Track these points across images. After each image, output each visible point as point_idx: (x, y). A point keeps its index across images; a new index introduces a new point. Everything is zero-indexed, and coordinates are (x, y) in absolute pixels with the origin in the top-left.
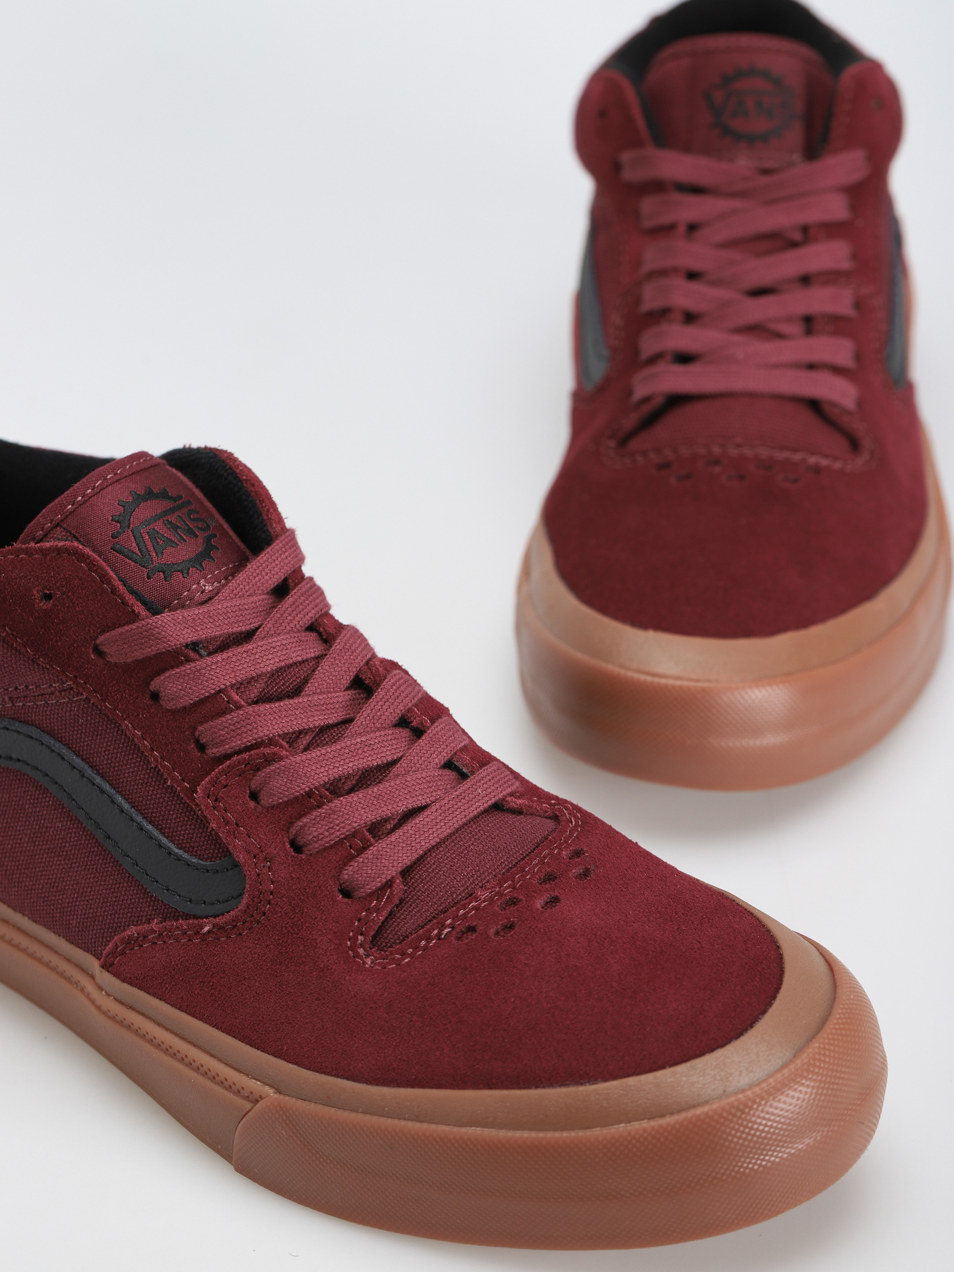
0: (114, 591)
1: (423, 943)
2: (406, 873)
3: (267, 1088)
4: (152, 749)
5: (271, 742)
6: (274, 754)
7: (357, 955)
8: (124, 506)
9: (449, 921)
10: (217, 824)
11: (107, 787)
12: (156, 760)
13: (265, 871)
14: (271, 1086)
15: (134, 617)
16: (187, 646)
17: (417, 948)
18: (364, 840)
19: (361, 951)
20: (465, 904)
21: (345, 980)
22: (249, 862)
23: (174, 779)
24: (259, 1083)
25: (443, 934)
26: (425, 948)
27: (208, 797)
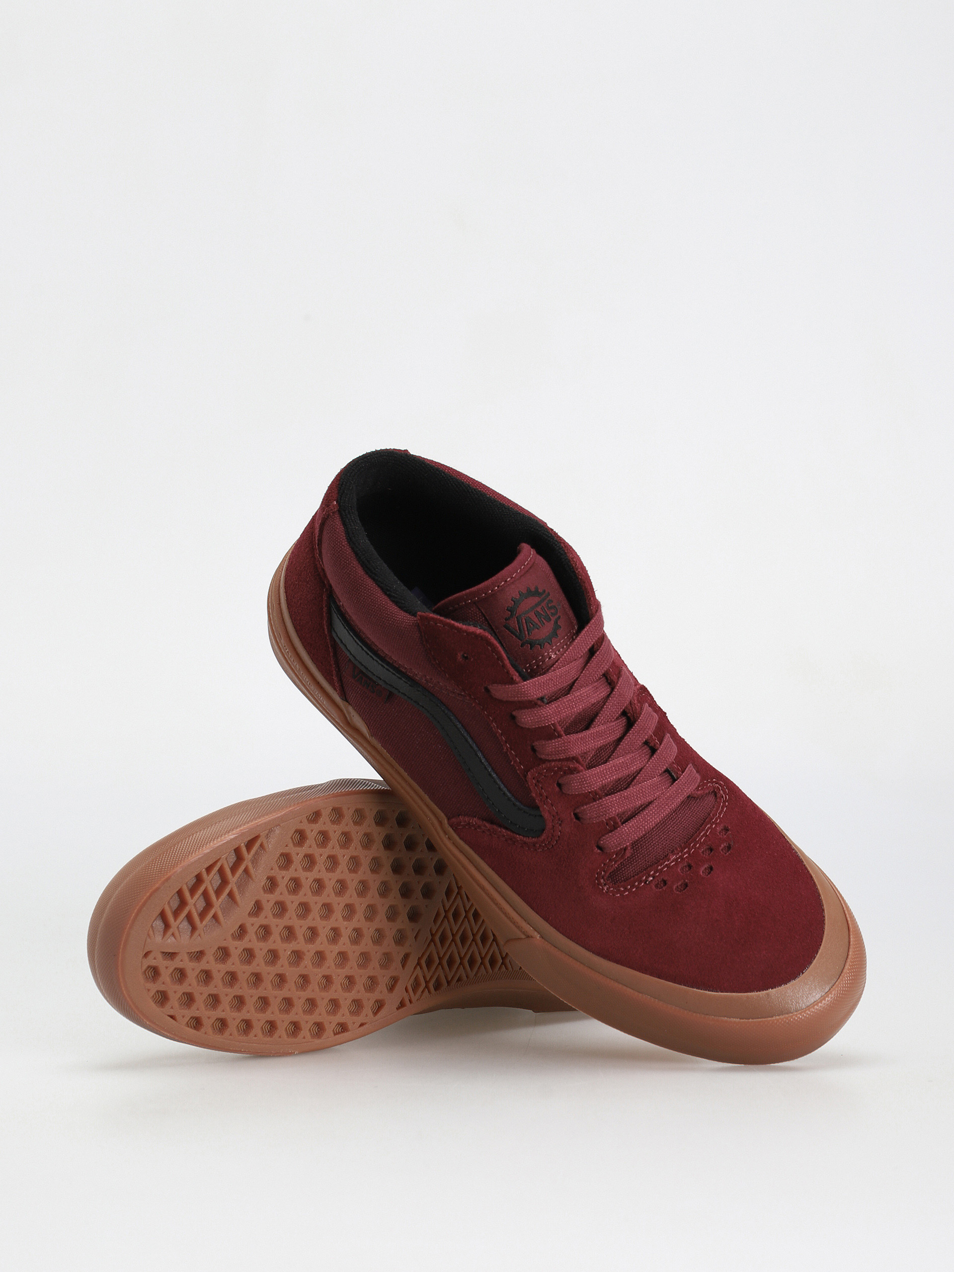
0: (504, 666)
1: (637, 884)
2: (634, 844)
3: (536, 933)
4: (506, 742)
5: (574, 759)
6: (576, 768)
7: (600, 884)
8: (514, 602)
9: (652, 873)
10: (536, 794)
11: (474, 746)
12: (507, 749)
13: (557, 826)
14: (539, 933)
15: (512, 682)
16: (538, 699)
17: (633, 886)
18: (616, 823)
19: (602, 881)
20: (662, 863)
21: (591, 898)
22: (550, 818)
23: (515, 761)
24: (532, 928)
25: (648, 881)
26: (637, 887)
27: (534, 779)
